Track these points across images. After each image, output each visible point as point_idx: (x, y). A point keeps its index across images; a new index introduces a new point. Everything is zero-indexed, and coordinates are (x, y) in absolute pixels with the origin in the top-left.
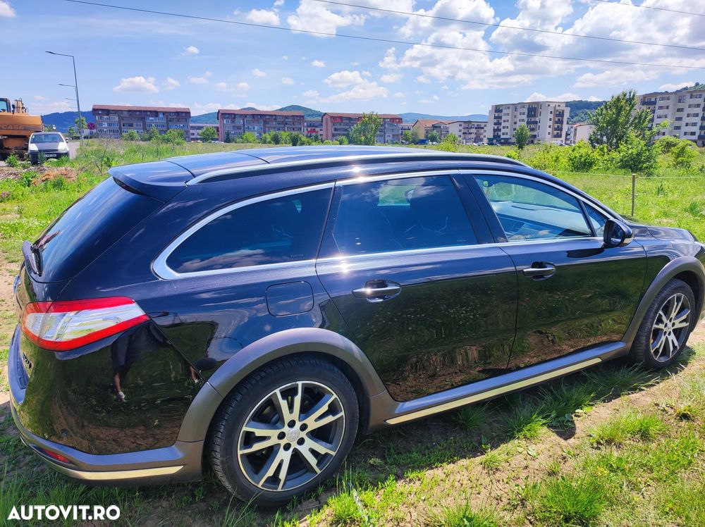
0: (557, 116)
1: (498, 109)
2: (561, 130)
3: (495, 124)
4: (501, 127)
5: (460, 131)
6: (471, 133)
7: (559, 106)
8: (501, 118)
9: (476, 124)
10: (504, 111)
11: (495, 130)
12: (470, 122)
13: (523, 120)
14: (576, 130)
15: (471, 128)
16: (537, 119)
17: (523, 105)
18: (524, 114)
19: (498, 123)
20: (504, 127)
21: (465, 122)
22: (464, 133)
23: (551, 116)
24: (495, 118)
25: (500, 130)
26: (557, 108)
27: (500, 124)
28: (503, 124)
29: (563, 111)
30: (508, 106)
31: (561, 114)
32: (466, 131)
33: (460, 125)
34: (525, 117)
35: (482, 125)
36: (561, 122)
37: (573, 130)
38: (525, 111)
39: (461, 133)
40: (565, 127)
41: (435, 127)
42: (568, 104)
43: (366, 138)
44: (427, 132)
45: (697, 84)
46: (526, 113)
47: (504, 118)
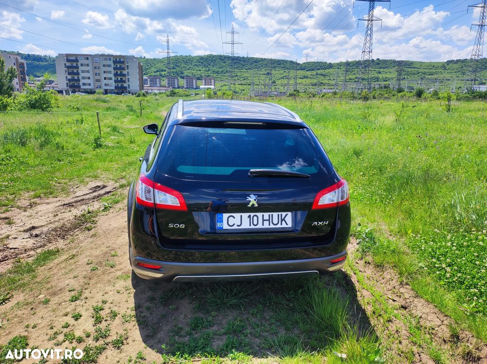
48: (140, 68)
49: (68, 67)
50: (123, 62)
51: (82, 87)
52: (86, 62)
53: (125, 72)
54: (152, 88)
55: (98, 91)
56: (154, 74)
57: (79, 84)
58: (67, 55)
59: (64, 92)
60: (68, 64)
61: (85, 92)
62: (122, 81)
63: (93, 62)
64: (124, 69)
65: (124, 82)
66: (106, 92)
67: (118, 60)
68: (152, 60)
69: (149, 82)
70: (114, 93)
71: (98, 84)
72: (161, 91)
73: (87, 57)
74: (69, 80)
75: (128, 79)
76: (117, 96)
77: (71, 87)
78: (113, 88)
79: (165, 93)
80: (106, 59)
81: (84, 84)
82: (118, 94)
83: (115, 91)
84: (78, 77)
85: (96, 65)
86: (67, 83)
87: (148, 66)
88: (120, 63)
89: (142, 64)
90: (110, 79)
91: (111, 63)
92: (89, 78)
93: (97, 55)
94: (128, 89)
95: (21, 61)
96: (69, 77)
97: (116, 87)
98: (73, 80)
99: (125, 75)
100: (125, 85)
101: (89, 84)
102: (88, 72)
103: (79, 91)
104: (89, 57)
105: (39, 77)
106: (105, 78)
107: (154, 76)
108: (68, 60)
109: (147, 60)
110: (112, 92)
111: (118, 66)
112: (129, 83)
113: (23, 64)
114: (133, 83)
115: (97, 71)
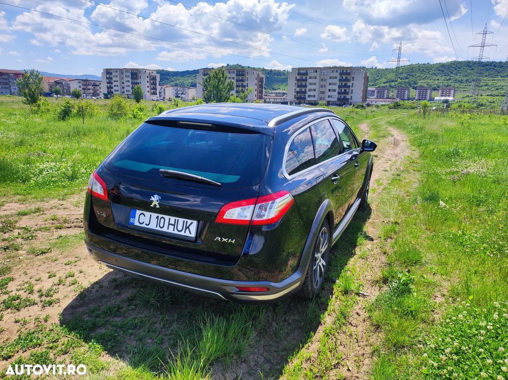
0: (152, 79)
1: (108, 72)
2: (156, 89)
3: (108, 83)
4: (113, 85)
5: (80, 87)
6: (89, 89)
7: (152, 72)
8: (111, 78)
9: (92, 82)
10: (114, 74)
11: (108, 88)
12: (87, 80)
13: (129, 81)
14: (164, 90)
15: (89, 85)
16: (139, 81)
17: (127, 70)
18: (128, 77)
19: (110, 83)
20: (115, 86)
21: (83, 80)
22: (83, 89)
23: (148, 79)
24: (107, 78)
25: (112, 88)
26: (152, 74)
27: (112, 83)
28: (114, 84)
29: (156, 76)
30: (116, 70)
31: (154, 78)
32: (85, 87)
33: (79, 83)
34: (129, 79)
35: (98, 83)
36: (156, 84)
37: (162, 90)
38: (129, 74)
39: (81, 89)
40: (158, 87)
41: (57, 83)
42: (158, 72)
44: (51, 87)
45: (228, 65)
46: (130, 76)
47: (114, 79)
48: (366, 79)
49: (298, 80)
50: (349, 74)
51: (308, 99)
52: (314, 74)
53: (349, 84)
54: (377, 100)
55: (320, 102)
56: (383, 85)
57: (305, 96)
58: (299, 69)
59: (289, 103)
60: (298, 77)
61: (309, 104)
62: (346, 93)
63: (321, 74)
64: (349, 80)
65: (348, 93)
66: (328, 104)
67: (345, 71)
68: (383, 70)
69: (376, 94)
70: (336, 105)
71: (322, 95)
72: (384, 103)
73: (316, 70)
74: (297, 92)
75: (352, 90)
76: (338, 107)
77: (298, 98)
78: (335, 100)
79: (387, 105)
80: (333, 71)
81: (309, 96)
82: (339, 105)
83: (338, 103)
84: (305, 90)
85: (323, 77)
86: (295, 95)
87: (378, 76)
88: (345, 74)
89: (368, 75)
90: (334, 90)
91: (337, 75)
92: (315, 90)
93: (325, 68)
94: (350, 101)
95: (261, 75)
96: (298, 89)
97: (338, 99)
98: (300, 92)
99: (349, 87)
100: (348, 97)
101: (314, 96)
102: (315, 84)
103: (304, 103)
104: (318, 70)
105: (276, 90)
106: (329, 90)
107: (383, 87)
108: (299, 74)
109: (378, 70)
110: (334, 104)
111: (344, 78)
112: (351, 95)
113: (262, 78)
114: (356, 94)
115: (323, 83)
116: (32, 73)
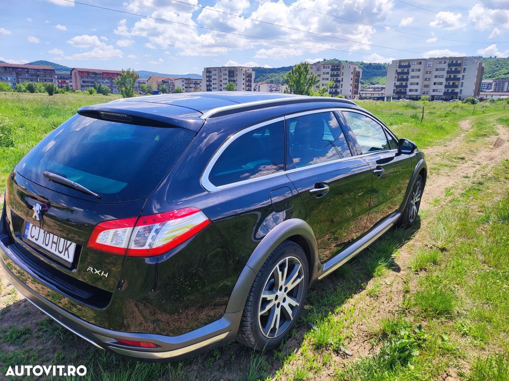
0: (247, 77)
1: (208, 71)
2: (251, 86)
3: (207, 81)
4: (211, 83)
5: (183, 85)
6: (191, 87)
7: (248, 70)
8: (211, 77)
9: (194, 81)
10: (213, 72)
11: (207, 86)
12: (189, 79)
13: (226, 79)
14: (259, 87)
15: (191, 84)
16: (235, 79)
17: (225, 68)
18: (226, 75)
19: (209, 81)
20: (214, 84)
21: (186, 79)
22: (186, 87)
23: (244, 77)
24: (207, 77)
25: (211, 86)
26: (247, 72)
27: (211, 81)
28: (213, 82)
29: (251, 74)
30: (215, 69)
31: (250, 76)
32: (187, 85)
33: (183, 81)
34: (227, 77)
35: (198, 82)
36: (251, 81)
37: (257, 87)
38: (227, 72)
39: (184, 87)
40: (253, 85)
41: (164, 82)
42: (254, 69)
43: (126, 88)
44: (159, 86)
45: (325, 60)
46: (228, 75)
47: (213, 77)
48: (481, 70)
49: (398, 73)
50: (460, 65)
51: (409, 93)
52: (419, 67)
53: (460, 76)
54: (493, 93)
55: (423, 97)
56: (503, 76)
57: (406, 90)
58: (401, 61)
59: (386, 98)
60: (399, 70)
61: (410, 99)
62: (454, 86)
63: (425, 66)
64: (459, 72)
65: (457, 87)
66: (433, 98)
67: (454, 62)
68: (504, 59)
69: (493, 87)
70: (442, 99)
71: (425, 89)
72: (502, 97)
73: (420, 62)
74: (397, 87)
75: (462, 83)
76: (445, 102)
77: (397, 93)
78: (441, 94)
79: (506, 99)
80: (440, 63)
81: (410, 90)
82: (446, 100)
83: (444, 97)
84: (406, 83)
85: (429, 69)
86: (394, 90)
87: (497, 67)
88: (455, 66)
89: (483, 65)
90: (441, 84)
91: (446, 66)
92: (417, 84)
93: (432, 59)
94: (459, 95)
95: (358, 69)
96: (398, 83)
97: (445, 93)
98: (401, 86)
99: (459, 79)
100: (457, 90)
101: (416, 90)
102: (418, 77)
103: (404, 98)
104: (422, 62)
105: (374, 84)
106: (435, 84)
107: (502, 79)
108: (400, 66)
109: (498, 60)
110: (440, 98)
111: (453, 69)
112: (461, 88)
113: (359, 72)
114: (468, 87)
115: (427, 76)
116: (128, 72)
